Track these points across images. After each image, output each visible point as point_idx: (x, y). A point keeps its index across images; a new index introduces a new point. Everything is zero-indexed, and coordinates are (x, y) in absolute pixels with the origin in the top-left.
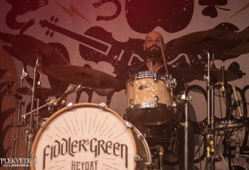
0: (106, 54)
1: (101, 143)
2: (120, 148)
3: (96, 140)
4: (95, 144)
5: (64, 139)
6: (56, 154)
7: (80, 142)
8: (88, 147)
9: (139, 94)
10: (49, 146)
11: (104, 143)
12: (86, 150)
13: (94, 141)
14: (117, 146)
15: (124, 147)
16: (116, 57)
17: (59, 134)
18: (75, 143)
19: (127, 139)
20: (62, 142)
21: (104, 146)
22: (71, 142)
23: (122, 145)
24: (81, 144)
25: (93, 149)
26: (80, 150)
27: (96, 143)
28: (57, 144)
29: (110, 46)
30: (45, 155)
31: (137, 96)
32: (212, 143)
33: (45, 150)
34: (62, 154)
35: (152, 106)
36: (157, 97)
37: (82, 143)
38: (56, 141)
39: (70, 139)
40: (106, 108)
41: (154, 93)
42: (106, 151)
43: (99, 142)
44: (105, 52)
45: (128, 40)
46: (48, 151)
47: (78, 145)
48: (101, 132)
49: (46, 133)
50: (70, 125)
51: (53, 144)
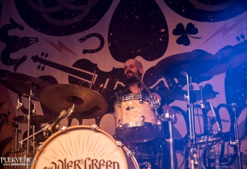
1: (95, 162)
2: (112, 165)
3: (90, 159)
5: (60, 161)
7: (75, 162)
9: (126, 114)
10: (46, 168)
11: (97, 161)
13: (87, 160)
14: (109, 164)
15: (116, 165)
16: (102, 85)
17: (55, 156)
18: (70, 164)
20: (58, 163)
21: (98, 164)
22: (67, 163)
23: (114, 163)
24: (76, 164)
25: (88, 168)
27: (90, 163)
28: (54, 165)
29: (96, 76)
31: (124, 117)
32: (195, 156)
35: (139, 125)
36: (143, 117)
38: (53, 163)
39: (65, 160)
40: (98, 129)
41: (140, 113)
43: (93, 161)
45: (111, 69)
47: (73, 165)
48: (94, 151)
49: (43, 156)
51: (49, 165)
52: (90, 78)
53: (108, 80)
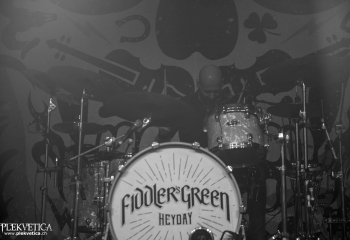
0: (133, 83)
1: (195, 191)
2: (219, 197)
3: (188, 187)
4: (187, 192)
5: (147, 187)
6: (139, 205)
7: (168, 190)
8: (179, 196)
10: (128, 196)
11: (198, 190)
12: (176, 200)
13: (185, 189)
14: (215, 194)
15: (224, 196)
16: (145, 87)
17: (141, 180)
18: (161, 192)
19: (228, 186)
20: (145, 191)
21: (199, 195)
22: (157, 190)
23: (222, 194)
24: (170, 193)
25: (186, 199)
26: (169, 200)
27: (190, 192)
28: (139, 193)
29: (138, 74)
30: (124, 206)
32: (311, 190)
33: (123, 200)
34: (146, 205)
35: (242, 146)
36: (251, 135)
37: (171, 191)
38: (138, 189)
39: (155, 186)
40: (201, 148)
41: (246, 130)
42: (202, 201)
43: (193, 189)
44: (132, 80)
45: (159, 67)
46: (128, 202)
47: (166, 193)
48: (195, 177)
49: (124, 179)
50: (154, 169)
51: (133, 192)
52: (131, 77)
53: (154, 81)
